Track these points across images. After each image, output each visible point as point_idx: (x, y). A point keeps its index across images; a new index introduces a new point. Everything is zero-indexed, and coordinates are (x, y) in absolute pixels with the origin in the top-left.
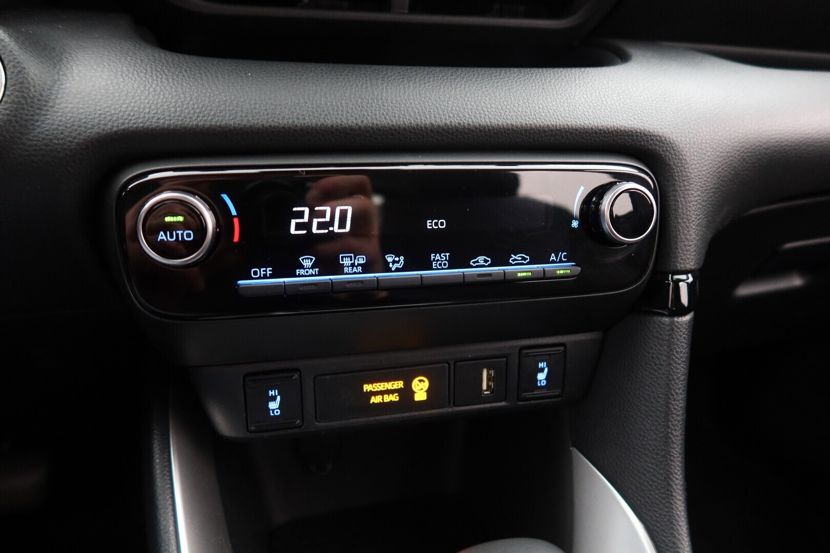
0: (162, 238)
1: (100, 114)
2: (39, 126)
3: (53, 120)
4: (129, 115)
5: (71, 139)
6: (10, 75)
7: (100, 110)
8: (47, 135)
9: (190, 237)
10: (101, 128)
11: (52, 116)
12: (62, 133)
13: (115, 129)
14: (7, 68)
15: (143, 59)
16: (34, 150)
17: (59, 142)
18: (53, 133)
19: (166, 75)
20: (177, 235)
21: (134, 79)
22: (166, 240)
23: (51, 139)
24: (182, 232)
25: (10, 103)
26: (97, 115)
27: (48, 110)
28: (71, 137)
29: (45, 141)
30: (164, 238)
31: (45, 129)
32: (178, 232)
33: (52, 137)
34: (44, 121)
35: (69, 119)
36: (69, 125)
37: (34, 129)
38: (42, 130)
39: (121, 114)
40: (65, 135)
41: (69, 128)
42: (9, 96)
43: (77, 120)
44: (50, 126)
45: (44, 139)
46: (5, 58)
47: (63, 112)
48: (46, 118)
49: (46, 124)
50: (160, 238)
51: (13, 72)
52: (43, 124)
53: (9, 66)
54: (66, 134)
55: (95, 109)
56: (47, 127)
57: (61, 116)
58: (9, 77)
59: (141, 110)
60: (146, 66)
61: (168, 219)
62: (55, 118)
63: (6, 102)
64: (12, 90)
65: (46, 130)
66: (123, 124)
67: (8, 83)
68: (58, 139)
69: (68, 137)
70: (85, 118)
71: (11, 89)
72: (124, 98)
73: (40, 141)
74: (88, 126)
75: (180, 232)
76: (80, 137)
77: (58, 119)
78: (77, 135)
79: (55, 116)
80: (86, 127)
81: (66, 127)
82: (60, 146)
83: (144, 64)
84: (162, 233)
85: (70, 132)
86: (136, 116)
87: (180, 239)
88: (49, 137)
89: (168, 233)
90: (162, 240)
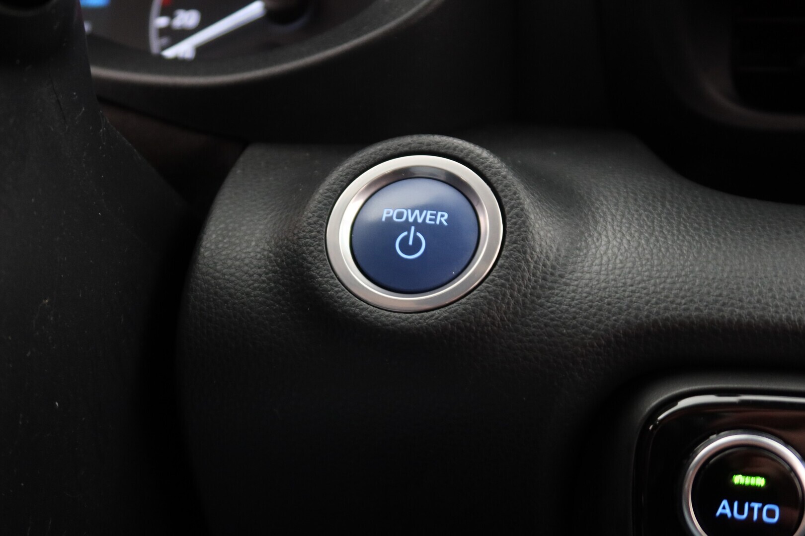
0: (724, 511)
1: (633, 292)
2: (541, 305)
3: (562, 296)
4: (676, 296)
5: (586, 328)
6: (511, 228)
7: (632, 285)
8: (552, 320)
9: (774, 517)
10: (633, 315)
11: (561, 290)
12: (574, 318)
13: (653, 317)
14: (508, 216)
15: (690, 205)
16: (530, 341)
17: (569, 331)
18: (560, 318)
19: (731, 233)
20: (751, 510)
21: (681, 237)
22: (729, 515)
23: (557, 325)
24: (760, 505)
25: (507, 268)
26: (627, 294)
27: (555, 282)
28: (587, 326)
29: (548, 329)
30: (728, 511)
31: (550, 310)
32: (753, 504)
33: (559, 323)
34: (549, 297)
35: (586, 297)
36: (585, 306)
37: (535, 309)
38: (546, 311)
39: (665, 293)
40: (577, 321)
41: (586, 310)
42: (507, 257)
43: (598, 299)
44: (557, 306)
45: (546, 325)
46: (506, 202)
47: (577, 286)
48: (553, 294)
49: (552, 302)
50: (720, 511)
51: (515, 224)
52: (548, 301)
53: (510, 215)
54: (580, 319)
55: (625, 284)
56: (554, 307)
57: (574, 291)
58: (508, 229)
59: (696, 289)
60: (697, 216)
61: (738, 479)
62: (565, 293)
63: (502, 266)
64: (511, 250)
65: (552, 312)
66: (666, 309)
67: (507, 239)
68: (567, 328)
69: (582, 324)
70: (610, 296)
71: (511, 247)
72: (669, 268)
73: (542, 329)
74: (614, 309)
75: (756, 506)
76: (600, 325)
77: (569, 296)
78: (597, 322)
79: (565, 290)
80: (609, 311)
81: (581, 309)
82: (569, 339)
83: (692, 214)
84: (725, 503)
85: (585, 317)
86: (689, 299)
87: (755, 517)
88: (555, 322)
89: (736, 504)
90: (724, 516)
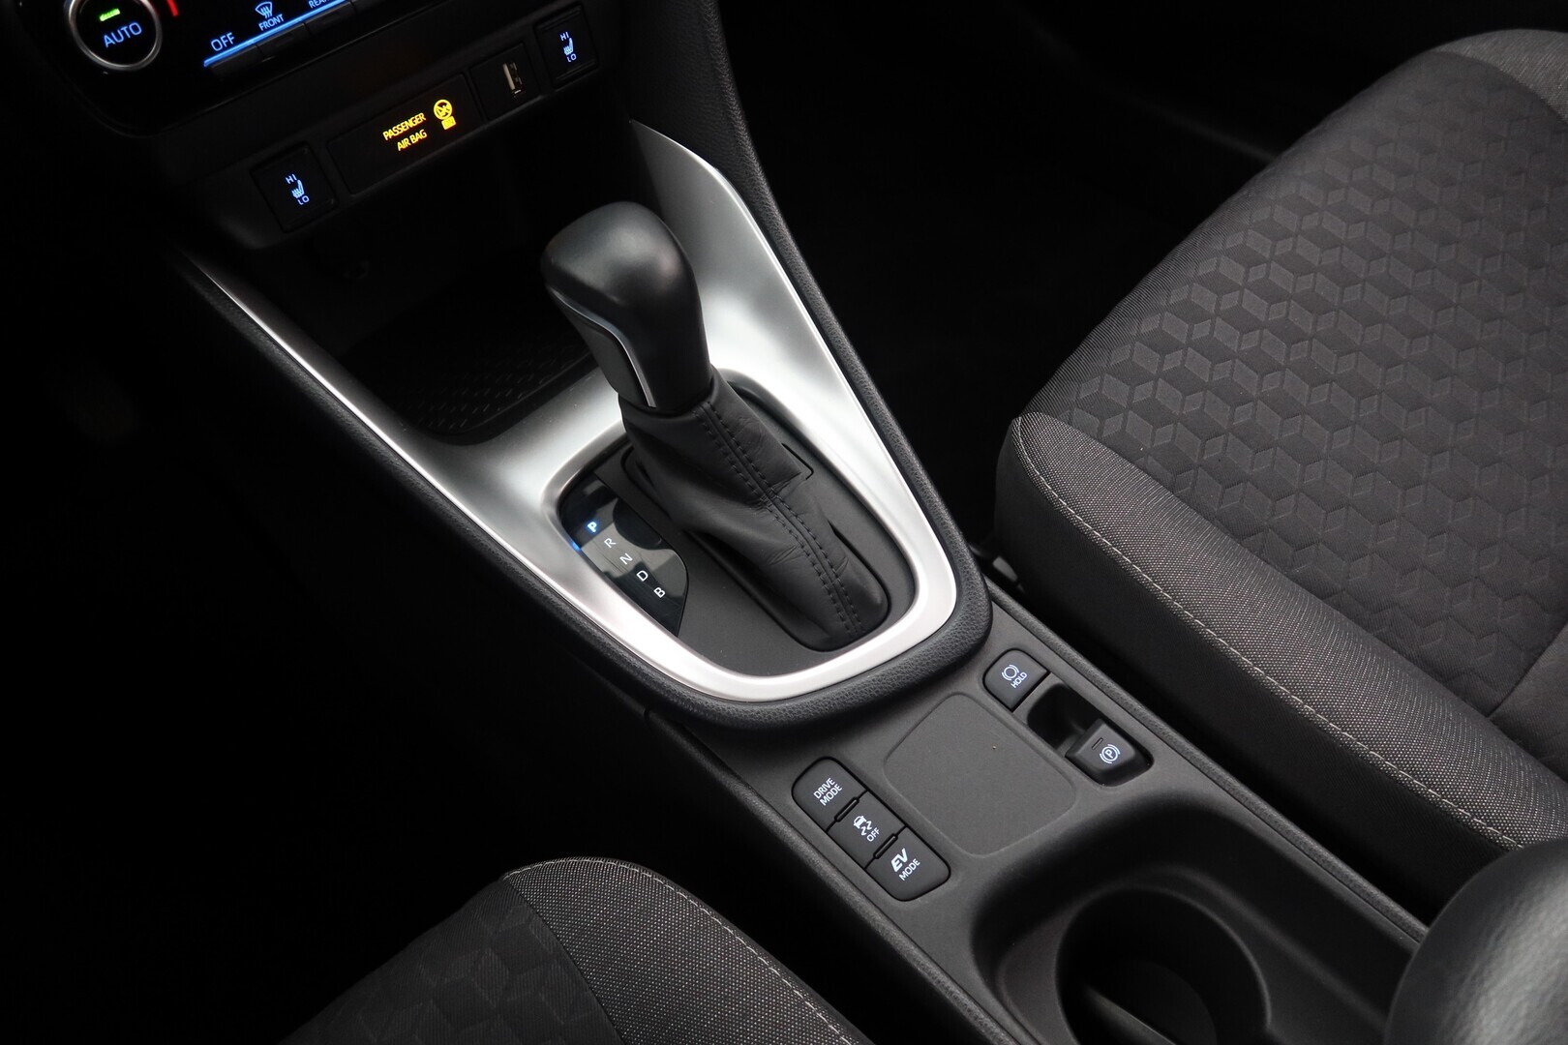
0: (109, 42)
9: (138, 29)
20: (123, 32)
22: (113, 42)
24: (127, 27)
30: (111, 41)
32: (121, 29)
50: (107, 44)
61: (103, 18)
75: (124, 29)
84: (106, 37)
87: (128, 35)
89: (113, 34)
90: (110, 45)
